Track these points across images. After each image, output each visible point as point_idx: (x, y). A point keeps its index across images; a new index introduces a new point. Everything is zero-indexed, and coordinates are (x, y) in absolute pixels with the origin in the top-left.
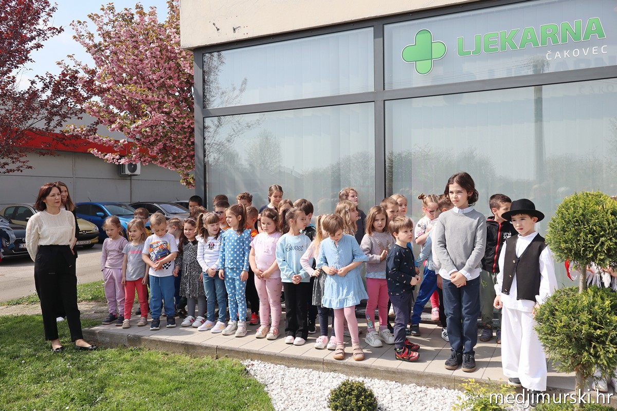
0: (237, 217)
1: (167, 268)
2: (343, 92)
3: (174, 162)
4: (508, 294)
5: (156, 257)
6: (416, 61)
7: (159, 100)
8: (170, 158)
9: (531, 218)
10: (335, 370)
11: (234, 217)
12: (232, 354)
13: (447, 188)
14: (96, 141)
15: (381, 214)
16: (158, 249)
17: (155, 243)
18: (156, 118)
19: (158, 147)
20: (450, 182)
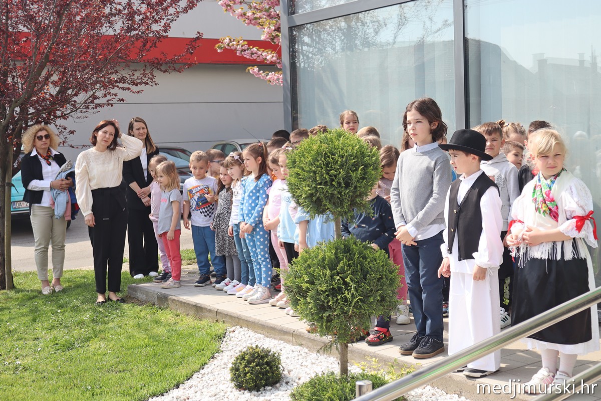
0: (255, 159)
1: (210, 216)
4: (451, 253)
5: (197, 204)
10: (302, 344)
11: (252, 159)
12: (228, 319)
13: (405, 118)
14: (254, 57)
16: (198, 194)
17: (194, 188)
20: (408, 110)
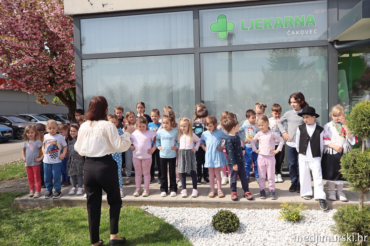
1: (55, 158)
2: (174, 47)
3: (35, 88)
4: (305, 155)
6: (218, 32)
7: (29, 47)
8: (33, 86)
9: (312, 117)
10: (199, 206)
12: (132, 203)
15: (228, 115)
16: (49, 144)
17: (48, 140)
18: (27, 60)
19: (25, 79)
